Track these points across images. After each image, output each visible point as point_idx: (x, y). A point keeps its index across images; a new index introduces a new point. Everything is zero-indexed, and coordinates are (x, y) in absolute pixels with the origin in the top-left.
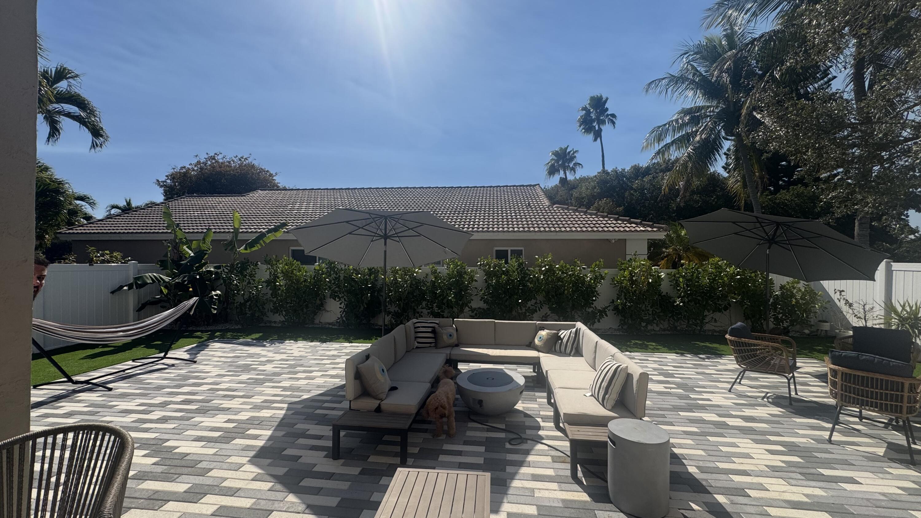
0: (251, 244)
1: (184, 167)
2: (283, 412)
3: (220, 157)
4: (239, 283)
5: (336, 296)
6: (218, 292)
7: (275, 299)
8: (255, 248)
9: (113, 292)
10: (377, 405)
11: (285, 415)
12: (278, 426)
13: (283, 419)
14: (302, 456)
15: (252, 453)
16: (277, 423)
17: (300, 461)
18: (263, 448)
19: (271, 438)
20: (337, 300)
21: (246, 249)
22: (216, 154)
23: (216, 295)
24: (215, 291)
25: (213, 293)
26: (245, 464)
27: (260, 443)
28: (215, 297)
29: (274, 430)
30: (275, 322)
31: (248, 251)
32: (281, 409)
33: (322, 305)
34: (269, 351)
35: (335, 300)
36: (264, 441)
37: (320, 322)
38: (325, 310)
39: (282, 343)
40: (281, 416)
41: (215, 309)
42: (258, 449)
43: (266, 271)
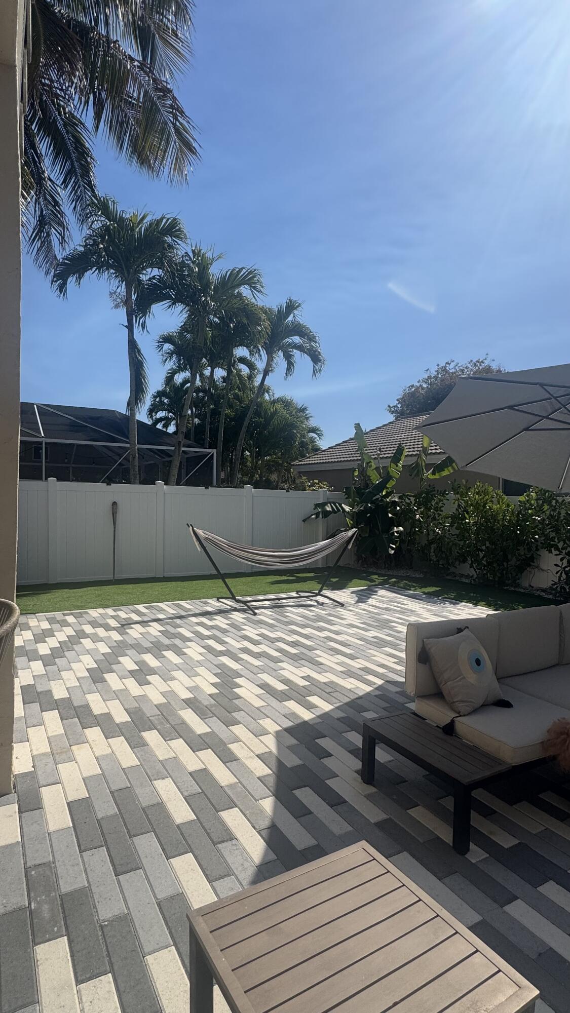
0: (439, 468)
1: (413, 386)
2: (368, 689)
3: (453, 365)
4: (422, 518)
5: (552, 546)
6: (401, 529)
7: (462, 543)
8: (445, 473)
9: (304, 521)
10: (448, 721)
11: (368, 694)
12: (346, 704)
13: (360, 698)
14: (331, 755)
15: (288, 724)
16: (349, 700)
17: (326, 761)
18: (305, 723)
19: (325, 716)
20: (555, 552)
21: (433, 473)
22: (447, 363)
23: (397, 532)
24: (397, 527)
25: (395, 529)
26: (270, 733)
27: (307, 715)
28: (396, 534)
29: (337, 708)
30: (462, 576)
31: (437, 476)
32: (369, 683)
33: (532, 559)
34: (429, 610)
35: (550, 552)
36: (314, 716)
37: (530, 585)
38: (538, 567)
39: (454, 604)
40: (361, 694)
41: (393, 549)
42: (299, 721)
43: (454, 503)
